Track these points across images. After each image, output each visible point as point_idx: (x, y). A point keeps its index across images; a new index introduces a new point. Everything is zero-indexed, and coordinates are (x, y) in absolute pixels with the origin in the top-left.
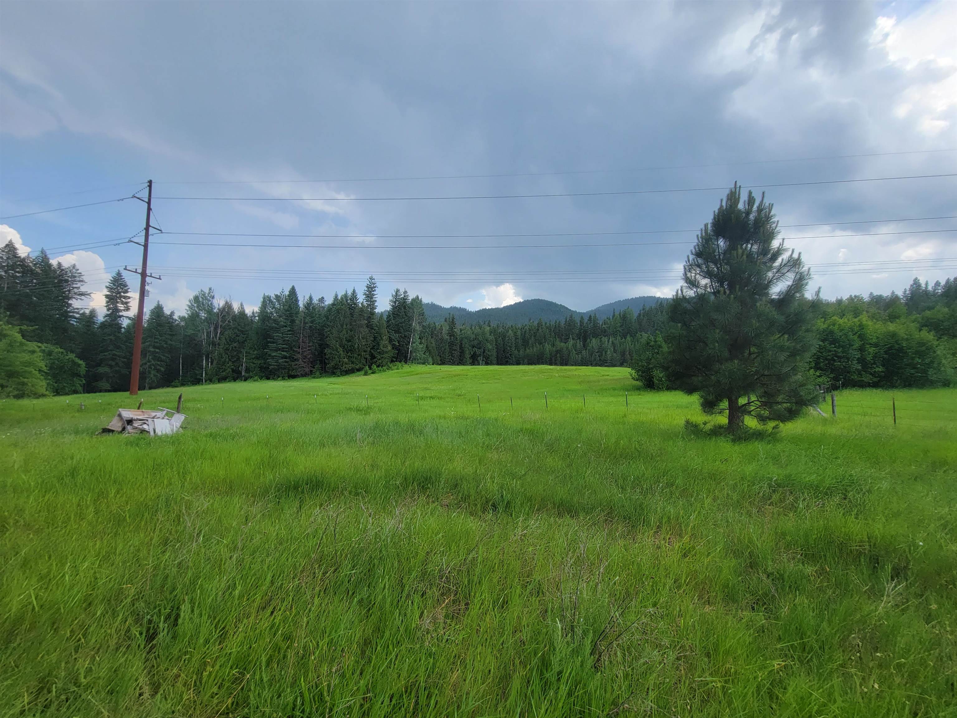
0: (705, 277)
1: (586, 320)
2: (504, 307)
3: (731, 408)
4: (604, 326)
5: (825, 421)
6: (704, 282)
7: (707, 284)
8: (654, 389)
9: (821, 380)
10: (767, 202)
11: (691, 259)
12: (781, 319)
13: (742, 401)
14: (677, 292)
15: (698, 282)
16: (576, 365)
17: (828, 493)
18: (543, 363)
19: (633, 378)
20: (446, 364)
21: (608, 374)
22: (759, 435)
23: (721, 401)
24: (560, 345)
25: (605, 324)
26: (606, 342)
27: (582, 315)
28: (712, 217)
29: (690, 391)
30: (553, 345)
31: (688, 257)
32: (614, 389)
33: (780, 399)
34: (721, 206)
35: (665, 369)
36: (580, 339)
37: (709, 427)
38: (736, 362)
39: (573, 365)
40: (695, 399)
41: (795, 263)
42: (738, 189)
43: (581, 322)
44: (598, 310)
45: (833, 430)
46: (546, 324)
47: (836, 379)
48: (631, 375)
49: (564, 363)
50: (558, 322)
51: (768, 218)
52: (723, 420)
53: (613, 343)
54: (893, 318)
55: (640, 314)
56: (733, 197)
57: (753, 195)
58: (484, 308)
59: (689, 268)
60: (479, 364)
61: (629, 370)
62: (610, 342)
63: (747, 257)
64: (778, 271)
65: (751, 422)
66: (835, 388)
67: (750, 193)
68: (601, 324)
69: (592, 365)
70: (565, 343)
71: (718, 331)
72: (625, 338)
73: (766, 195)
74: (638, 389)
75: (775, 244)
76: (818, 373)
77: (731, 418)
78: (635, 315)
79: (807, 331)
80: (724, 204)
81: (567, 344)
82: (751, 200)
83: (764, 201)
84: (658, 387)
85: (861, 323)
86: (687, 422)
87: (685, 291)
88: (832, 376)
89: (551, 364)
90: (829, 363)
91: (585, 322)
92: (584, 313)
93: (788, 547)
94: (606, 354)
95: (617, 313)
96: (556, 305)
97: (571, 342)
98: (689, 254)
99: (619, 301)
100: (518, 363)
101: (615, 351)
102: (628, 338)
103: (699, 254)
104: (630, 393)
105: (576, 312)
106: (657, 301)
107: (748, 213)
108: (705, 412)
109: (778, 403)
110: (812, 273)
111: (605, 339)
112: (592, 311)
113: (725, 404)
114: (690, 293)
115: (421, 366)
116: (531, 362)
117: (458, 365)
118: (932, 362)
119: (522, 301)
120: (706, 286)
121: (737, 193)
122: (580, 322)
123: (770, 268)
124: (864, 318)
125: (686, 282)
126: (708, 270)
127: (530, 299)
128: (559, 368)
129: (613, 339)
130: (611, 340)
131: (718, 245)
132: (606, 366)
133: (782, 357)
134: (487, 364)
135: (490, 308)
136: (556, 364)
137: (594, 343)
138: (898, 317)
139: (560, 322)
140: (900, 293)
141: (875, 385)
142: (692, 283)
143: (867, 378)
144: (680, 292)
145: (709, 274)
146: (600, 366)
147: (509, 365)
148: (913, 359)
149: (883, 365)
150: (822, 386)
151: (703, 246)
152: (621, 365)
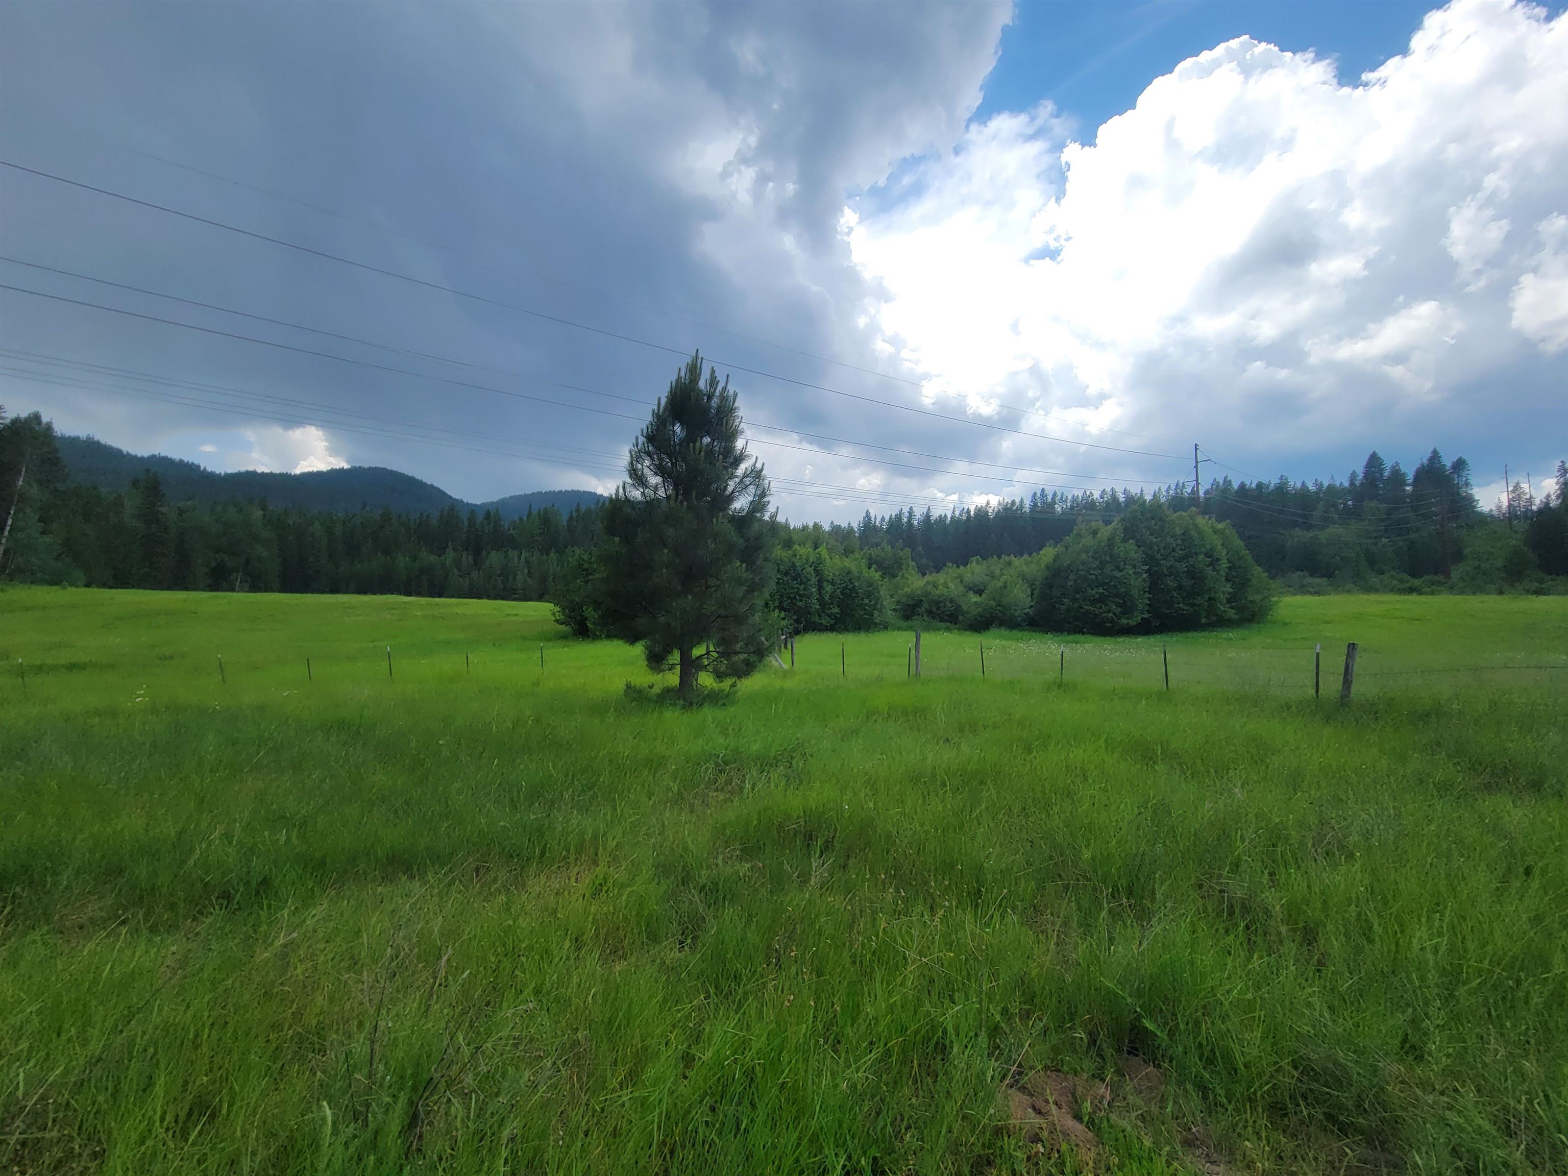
0: (656, 474)
1: (480, 518)
2: (304, 475)
3: (682, 664)
4: (511, 531)
5: (786, 674)
6: (654, 480)
7: (657, 485)
8: (588, 636)
9: (784, 623)
10: (731, 389)
11: (640, 443)
12: (740, 542)
13: (698, 651)
14: (617, 491)
15: (646, 480)
16: (459, 597)
17: (774, 763)
18: (391, 591)
19: (557, 621)
20: (133, 587)
21: (516, 612)
22: (714, 698)
23: (669, 653)
24: (428, 558)
25: (514, 529)
26: (516, 560)
27: (472, 509)
28: (668, 389)
29: (633, 639)
30: (414, 558)
31: (637, 439)
32: (525, 639)
33: (738, 647)
34: (679, 378)
35: (597, 605)
36: (467, 549)
37: (656, 690)
38: (690, 597)
39: (452, 596)
40: (638, 650)
41: (756, 475)
42: (700, 360)
43: (471, 520)
44: (503, 503)
45: (789, 684)
46: (399, 517)
47: (798, 621)
48: (554, 614)
49: (437, 590)
50: (425, 515)
51: (732, 410)
52: (673, 679)
53: (527, 561)
54: (847, 552)
55: (571, 518)
56: (694, 370)
57: (717, 374)
58: (251, 469)
59: (636, 458)
60: (232, 589)
61: (551, 606)
62: (523, 560)
63: (706, 454)
64: (741, 481)
65: (706, 680)
66: (797, 632)
67: (713, 372)
68: (506, 527)
69: (489, 597)
70: (440, 556)
71: (666, 551)
72: (547, 555)
73: (730, 379)
74: (564, 637)
75: (739, 444)
76: (782, 615)
77: (684, 676)
78: (565, 518)
79: (766, 560)
80: (682, 374)
81: (443, 558)
82: (713, 382)
83: (729, 387)
84: (595, 634)
85: (820, 555)
86: (628, 686)
87: (628, 490)
88: (795, 617)
89: (408, 594)
90: (792, 602)
91: (478, 522)
92: (476, 505)
93: (727, 844)
94: (514, 578)
95: (535, 512)
96: (421, 484)
97: (450, 556)
98: (639, 434)
99: (540, 493)
100: (334, 590)
101: (530, 574)
102: (553, 555)
103: (650, 438)
104: (550, 644)
105: (462, 501)
106: (598, 501)
107: (710, 397)
108: (651, 668)
109: (737, 653)
110: (772, 489)
111: (513, 554)
112: (492, 503)
113: (675, 657)
114: (636, 494)
115: (46, 588)
116: (364, 588)
117: (169, 588)
118: (876, 604)
119: (346, 466)
120: (656, 488)
121: (699, 366)
122: (469, 519)
123: (732, 476)
124: (823, 550)
125: (631, 477)
126: (661, 464)
127: (366, 466)
128: (423, 600)
129: (528, 555)
130: (523, 555)
131: (674, 431)
132: (515, 600)
133: (740, 592)
134: (255, 588)
135: (267, 471)
136: (419, 594)
137: (494, 558)
138: (852, 552)
139: (428, 516)
140: (855, 526)
141: (832, 629)
142: (638, 478)
143: (825, 621)
144: (621, 490)
145: (660, 470)
146: (503, 598)
147: (312, 592)
148: (862, 599)
149: (838, 606)
150: (785, 629)
151: (658, 427)
152: (540, 598)
